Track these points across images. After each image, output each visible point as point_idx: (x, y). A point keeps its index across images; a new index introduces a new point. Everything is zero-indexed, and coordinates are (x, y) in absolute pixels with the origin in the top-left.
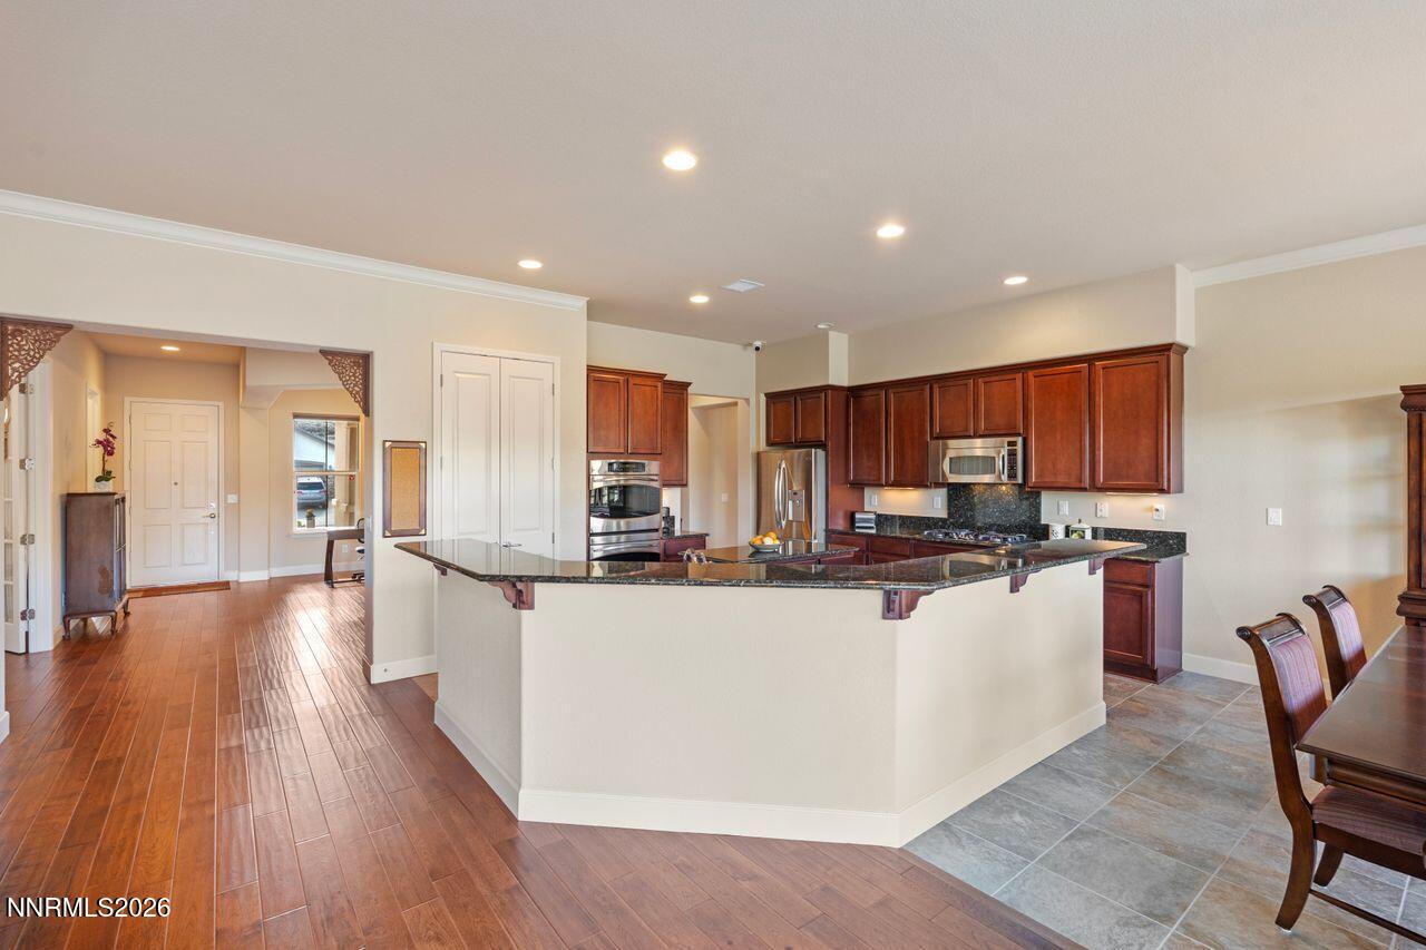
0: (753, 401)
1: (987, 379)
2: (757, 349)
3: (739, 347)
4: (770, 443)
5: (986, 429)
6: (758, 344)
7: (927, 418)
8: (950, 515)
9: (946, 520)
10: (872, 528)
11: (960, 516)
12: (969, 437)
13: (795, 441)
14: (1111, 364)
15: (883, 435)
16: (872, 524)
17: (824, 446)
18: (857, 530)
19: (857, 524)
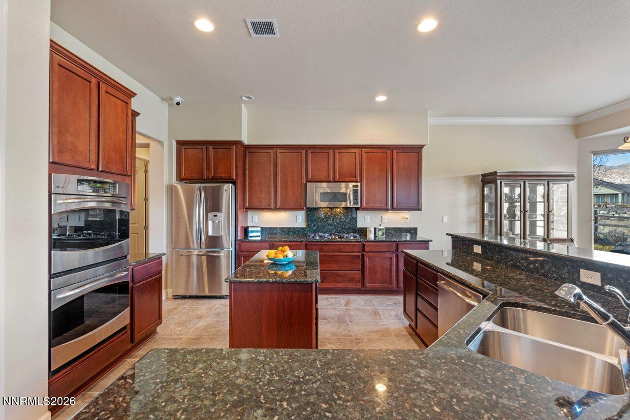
0: (166, 144)
1: (339, 151)
2: (178, 104)
3: (157, 99)
4: (180, 179)
5: (339, 178)
6: (178, 99)
7: (304, 169)
8: (308, 226)
9: (305, 228)
10: (259, 236)
11: (314, 226)
12: (330, 181)
13: (208, 178)
14: (400, 151)
15: (272, 178)
16: (259, 234)
17: (234, 183)
18: (250, 239)
19: (250, 235)
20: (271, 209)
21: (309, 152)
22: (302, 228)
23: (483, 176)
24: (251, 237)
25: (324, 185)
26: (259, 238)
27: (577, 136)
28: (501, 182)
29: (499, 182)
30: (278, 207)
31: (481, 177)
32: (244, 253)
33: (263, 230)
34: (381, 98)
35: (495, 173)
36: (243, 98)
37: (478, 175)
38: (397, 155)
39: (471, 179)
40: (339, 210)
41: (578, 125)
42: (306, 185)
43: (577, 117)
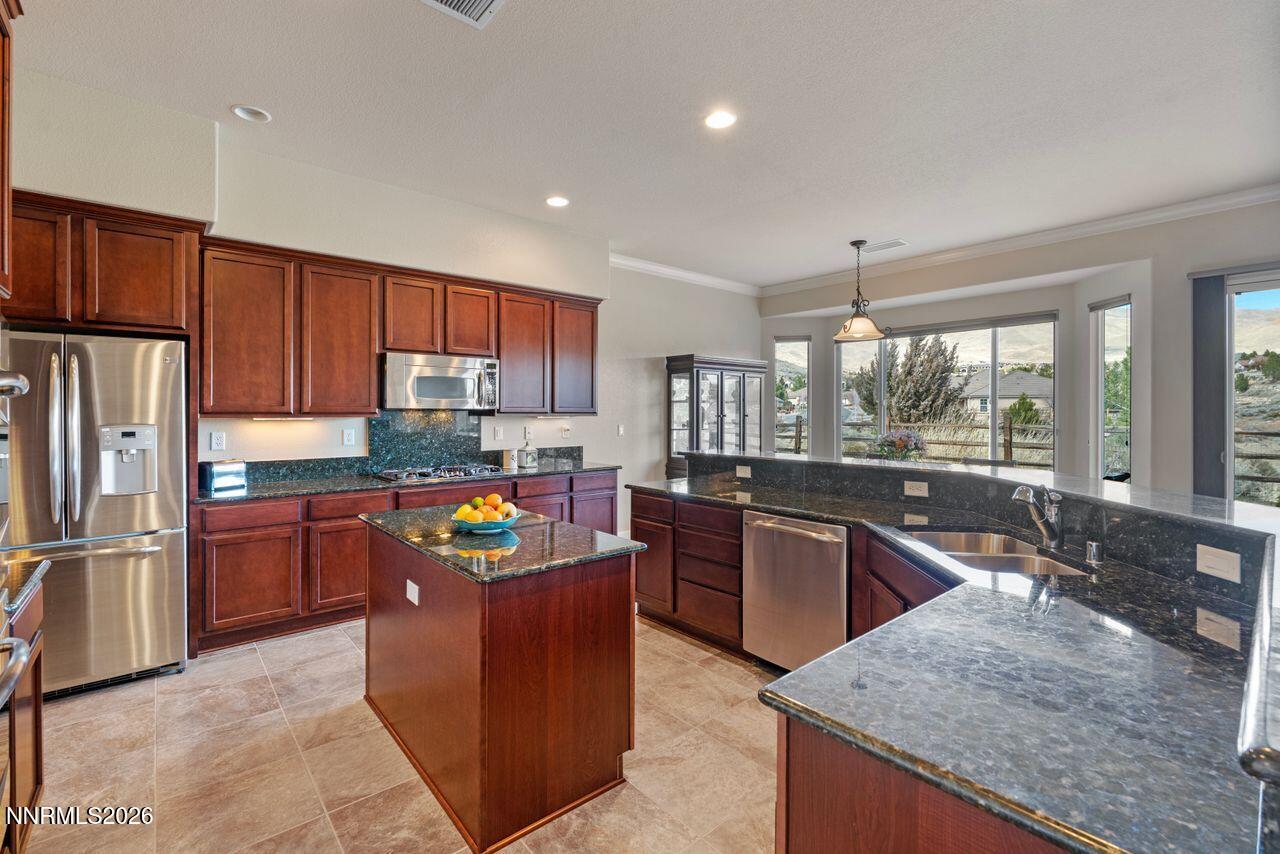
1: (456, 289)
5: (455, 346)
7: (376, 321)
8: (371, 452)
9: (367, 459)
10: (242, 487)
11: (388, 452)
12: (436, 353)
13: (80, 316)
14: (565, 305)
15: (290, 333)
16: (242, 481)
17: (186, 338)
18: (217, 496)
19: (217, 483)
20: (288, 414)
21: (389, 280)
22: (358, 459)
23: (670, 359)
24: (218, 490)
25: (419, 359)
26: (242, 493)
27: (762, 313)
28: (698, 371)
29: (695, 370)
30: (306, 409)
31: (666, 362)
32: (217, 537)
33: (253, 469)
34: (557, 202)
35: (691, 356)
36: (238, 112)
37: (662, 359)
38: (561, 312)
39: (653, 363)
40: (443, 415)
41: (761, 299)
42: (382, 359)
43: (763, 288)
